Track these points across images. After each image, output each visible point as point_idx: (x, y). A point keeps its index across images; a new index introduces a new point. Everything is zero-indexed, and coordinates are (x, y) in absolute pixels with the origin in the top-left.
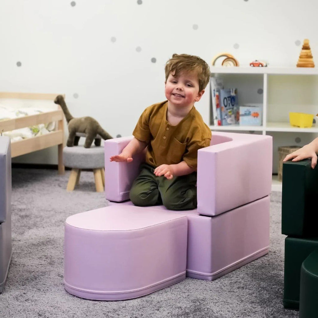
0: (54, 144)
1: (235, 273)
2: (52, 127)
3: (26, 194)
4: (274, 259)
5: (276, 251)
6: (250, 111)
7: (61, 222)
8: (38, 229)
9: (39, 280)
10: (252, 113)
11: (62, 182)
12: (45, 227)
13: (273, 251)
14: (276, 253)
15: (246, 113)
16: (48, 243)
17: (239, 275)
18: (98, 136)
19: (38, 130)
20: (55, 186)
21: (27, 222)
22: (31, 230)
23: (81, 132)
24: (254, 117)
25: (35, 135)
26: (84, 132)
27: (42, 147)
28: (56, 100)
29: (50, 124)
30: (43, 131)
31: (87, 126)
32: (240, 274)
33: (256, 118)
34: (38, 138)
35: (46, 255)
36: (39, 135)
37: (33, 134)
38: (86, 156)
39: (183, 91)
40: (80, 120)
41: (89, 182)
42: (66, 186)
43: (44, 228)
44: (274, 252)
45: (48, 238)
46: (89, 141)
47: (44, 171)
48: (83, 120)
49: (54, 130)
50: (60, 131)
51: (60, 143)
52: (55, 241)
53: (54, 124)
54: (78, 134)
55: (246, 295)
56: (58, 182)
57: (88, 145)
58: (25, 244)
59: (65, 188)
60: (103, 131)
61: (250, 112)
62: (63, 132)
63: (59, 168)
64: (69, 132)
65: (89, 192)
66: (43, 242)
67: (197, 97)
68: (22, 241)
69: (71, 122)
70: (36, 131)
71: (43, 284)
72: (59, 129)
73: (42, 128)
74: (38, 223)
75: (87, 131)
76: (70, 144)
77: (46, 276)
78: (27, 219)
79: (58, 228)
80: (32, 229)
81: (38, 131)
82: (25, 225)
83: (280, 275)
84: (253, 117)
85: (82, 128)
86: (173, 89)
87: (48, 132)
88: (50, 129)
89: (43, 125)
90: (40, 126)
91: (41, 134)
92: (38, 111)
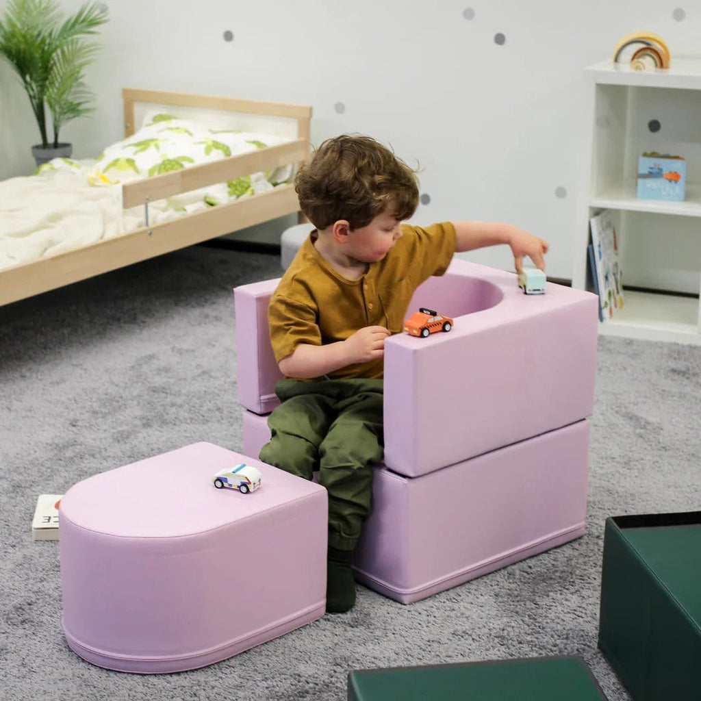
6: (660, 167)
10: (665, 171)
15: (651, 170)
19: (246, 186)
24: (670, 181)
25: (238, 196)
29: (278, 170)
30: (260, 187)
33: (673, 182)
34: (244, 203)
36: (246, 196)
37: (231, 194)
53: (289, 168)
61: (661, 170)
70: (238, 188)
73: (257, 180)
81: (247, 188)
84: (668, 182)
87: (271, 188)
88: (279, 181)
89: (260, 174)
90: (253, 177)
91: (253, 193)
92: (254, 142)
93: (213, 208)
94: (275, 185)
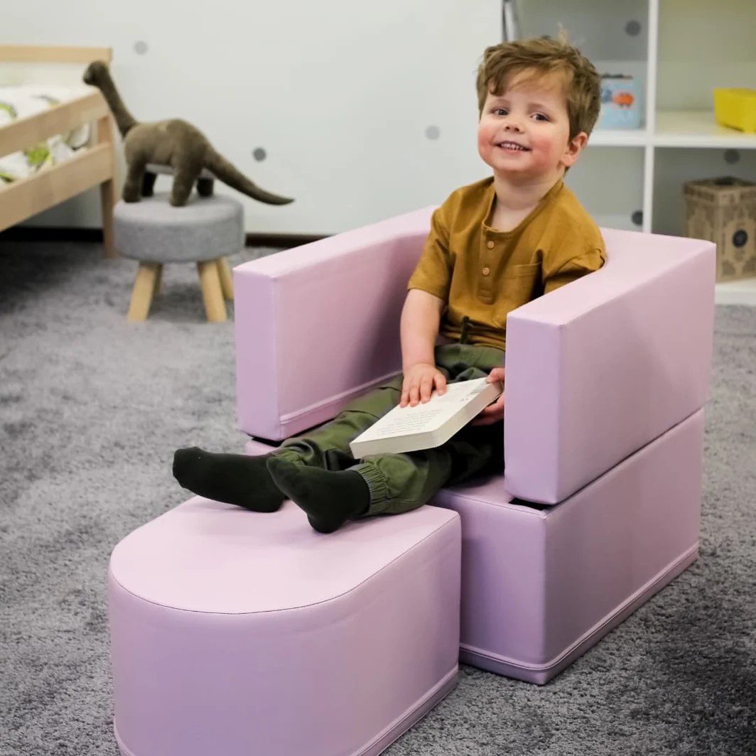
0: (89, 182)
1: (618, 650)
2: (83, 138)
3: (21, 336)
4: (718, 583)
5: (719, 552)
7: (117, 450)
8: (55, 478)
9: (62, 700)
11: (117, 286)
12: (74, 470)
13: (710, 551)
14: (718, 556)
16: (85, 536)
17: (629, 658)
18: (205, 173)
19: (43, 153)
20: (97, 302)
21: (24, 450)
22: (37, 483)
23: (159, 162)
25: (38, 167)
26: (168, 162)
27: (57, 199)
28: (88, 77)
29: (76, 130)
30: (60, 154)
31: (173, 146)
32: (630, 655)
34: (46, 176)
35: (79, 591)
36: (47, 166)
37: (30, 164)
38: (175, 230)
39: (523, 133)
40: (155, 129)
41: (185, 285)
42: (128, 304)
43: (70, 472)
44: (713, 554)
45: (84, 517)
46: (182, 188)
47: (68, 248)
48: (163, 129)
49: (87, 144)
50: (105, 145)
51: (104, 178)
52: (104, 526)
53: (86, 128)
54: (151, 168)
55: (661, 749)
56: (103, 289)
57: (180, 199)
58: (20, 543)
59: (125, 311)
60: (218, 158)
62: (111, 149)
63: (107, 237)
64: (128, 161)
65: (189, 325)
66: (69, 533)
67: (566, 153)
68: (13, 532)
69: (132, 134)
70: (36, 157)
71: (74, 720)
72: (100, 141)
73: (55, 145)
74: (57, 454)
75: (175, 160)
76: (131, 197)
77: (83, 681)
78: (24, 439)
79: (110, 473)
80: (39, 478)
81: (46, 156)
82: (18, 464)
83: (744, 653)
85: (161, 151)
86: (498, 130)
87: (72, 155)
88: (77, 144)
89: (57, 138)
90: (51, 142)
91: (54, 162)
92: (44, 97)
93: (12, 185)
94: (75, 149)
